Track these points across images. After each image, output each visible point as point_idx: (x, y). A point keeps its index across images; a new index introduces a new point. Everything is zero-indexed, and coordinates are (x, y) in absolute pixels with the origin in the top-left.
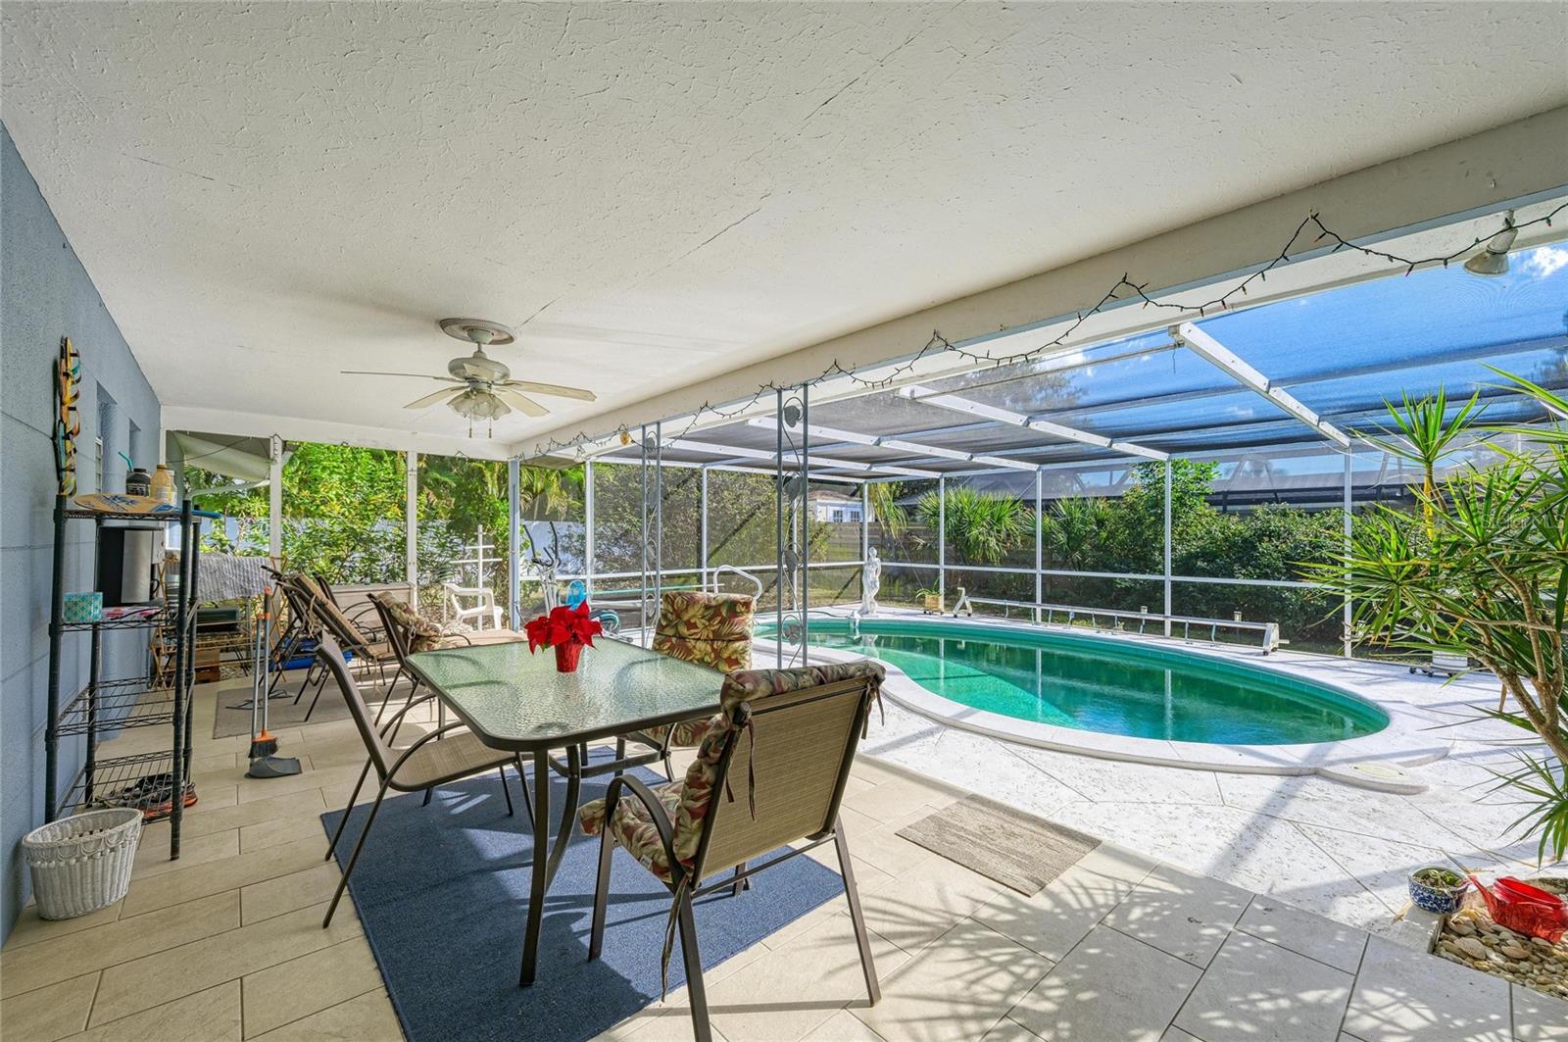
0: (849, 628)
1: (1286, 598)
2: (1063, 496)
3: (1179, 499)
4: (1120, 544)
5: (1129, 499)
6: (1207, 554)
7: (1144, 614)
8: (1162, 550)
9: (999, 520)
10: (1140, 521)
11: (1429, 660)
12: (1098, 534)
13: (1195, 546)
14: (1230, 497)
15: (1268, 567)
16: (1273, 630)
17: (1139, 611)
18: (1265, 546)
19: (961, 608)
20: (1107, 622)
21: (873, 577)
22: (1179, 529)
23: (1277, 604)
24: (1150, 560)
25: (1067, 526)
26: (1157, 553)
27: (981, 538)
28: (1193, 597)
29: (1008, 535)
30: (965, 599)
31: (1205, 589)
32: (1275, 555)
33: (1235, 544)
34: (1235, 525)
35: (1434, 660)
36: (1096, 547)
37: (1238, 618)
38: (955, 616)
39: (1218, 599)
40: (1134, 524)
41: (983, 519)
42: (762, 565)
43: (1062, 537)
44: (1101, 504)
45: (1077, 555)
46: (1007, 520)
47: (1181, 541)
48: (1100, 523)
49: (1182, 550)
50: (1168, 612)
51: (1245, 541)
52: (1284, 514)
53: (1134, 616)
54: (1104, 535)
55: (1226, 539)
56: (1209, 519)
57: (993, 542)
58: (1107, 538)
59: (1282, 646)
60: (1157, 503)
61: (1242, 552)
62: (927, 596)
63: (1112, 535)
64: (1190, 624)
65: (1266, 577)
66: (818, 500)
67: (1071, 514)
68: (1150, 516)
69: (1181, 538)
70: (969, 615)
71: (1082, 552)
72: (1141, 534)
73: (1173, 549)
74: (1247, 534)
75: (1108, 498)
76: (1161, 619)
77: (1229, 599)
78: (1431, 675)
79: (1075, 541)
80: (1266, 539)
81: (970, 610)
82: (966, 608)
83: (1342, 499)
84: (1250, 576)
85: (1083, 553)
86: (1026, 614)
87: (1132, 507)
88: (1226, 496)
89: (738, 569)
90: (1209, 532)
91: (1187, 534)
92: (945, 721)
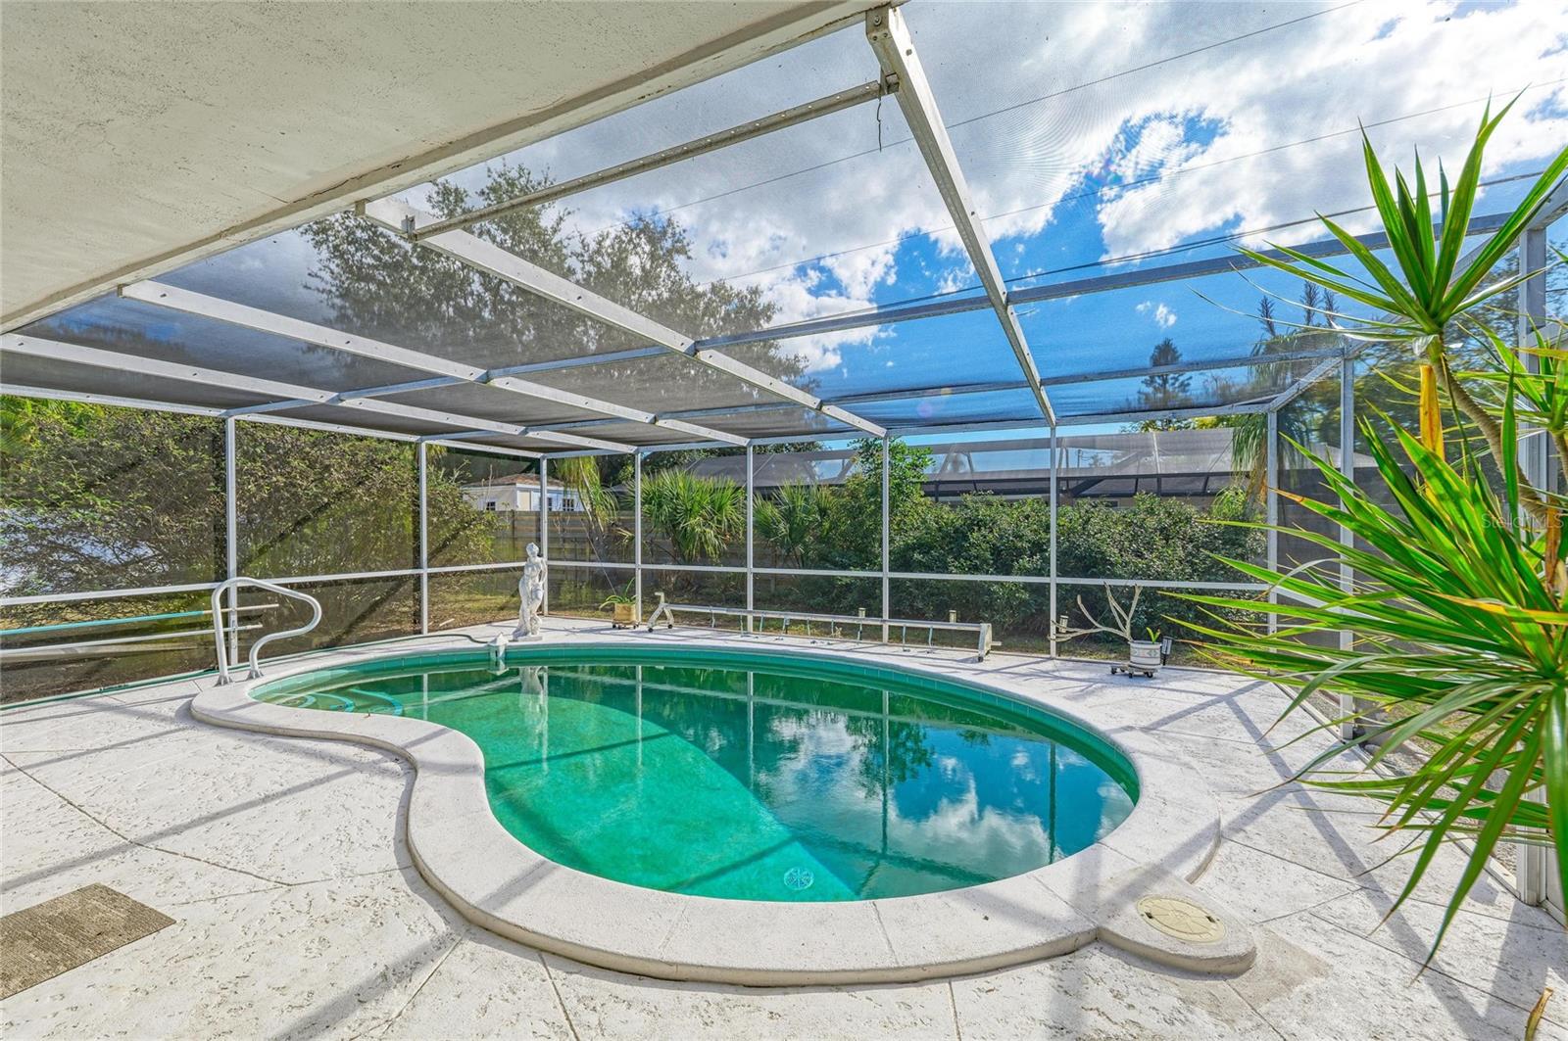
0: (489, 660)
1: (994, 592)
2: (787, 483)
3: (898, 485)
4: (841, 535)
5: (851, 486)
6: (923, 545)
7: (862, 618)
8: (881, 541)
9: (720, 509)
10: (861, 510)
11: (1127, 656)
12: (820, 525)
13: (911, 538)
14: (942, 488)
15: (977, 558)
16: (986, 630)
17: (857, 615)
18: (974, 536)
19: (658, 619)
20: (824, 630)
21: (536, 584)
22: (898, 518)
23: (986, 598)
24: (871, 553)
25: (789, 515)
26: (877, 545)
27: (698, 529)
28: (911, 593)
29: (730, 526)
30: (663, 606)
31: (921, 584)
32: (984, 546)
33: (947, 535)
34: (948, 515)
35: (1132, 659)
36: (819, 540)
37: (953, 617)
38: (651, 630)
39: (932, 595)
40: (855, 512)
41: (703, 508)
42: (370, 570)
43: (783, 528)
44: (825, 492)
45: (800, 549)
46: (729, 508)
47: (900, 531)
48: (823, 512)
49: (900, 542)
50: (886, 615)
51: (956, 531)
52: (989, 504)
53: (850, 621)
54: (827, 525)
55: (940, 529)
56: (924, 508)
57: (710, 533)
58: (830, 529)
59: (994, 648)
60: (876, 491)
61: (953, 544)
62: (616, 605)
63: (834, 526)
64: (907, 628)
65: (975, 569)
66: (518, 485)
67: (793, 503)
68: (870, 504)
69: (899, 529)
70: (670, 626)
71: (804, 544)
72: (861, 524)
73: (892, 541)
74: (958, 523)
75: (830, 486)
76: (879, 623)
77: (942, 594)
78: (1131, 676)
79: (797, 533)
80: (976, 528)
81: (671, 620)
82: (666, 619)
83: (1048, 491)
84: (962, 570)
85: (806, 546)
86: (734, 623)
87: (853, 495)
88: (937, 487)
89: (268, 584)
90: (924, 522)
91: (905, 523)
92: (470, 913)
